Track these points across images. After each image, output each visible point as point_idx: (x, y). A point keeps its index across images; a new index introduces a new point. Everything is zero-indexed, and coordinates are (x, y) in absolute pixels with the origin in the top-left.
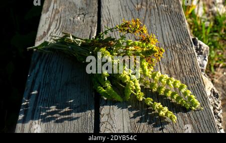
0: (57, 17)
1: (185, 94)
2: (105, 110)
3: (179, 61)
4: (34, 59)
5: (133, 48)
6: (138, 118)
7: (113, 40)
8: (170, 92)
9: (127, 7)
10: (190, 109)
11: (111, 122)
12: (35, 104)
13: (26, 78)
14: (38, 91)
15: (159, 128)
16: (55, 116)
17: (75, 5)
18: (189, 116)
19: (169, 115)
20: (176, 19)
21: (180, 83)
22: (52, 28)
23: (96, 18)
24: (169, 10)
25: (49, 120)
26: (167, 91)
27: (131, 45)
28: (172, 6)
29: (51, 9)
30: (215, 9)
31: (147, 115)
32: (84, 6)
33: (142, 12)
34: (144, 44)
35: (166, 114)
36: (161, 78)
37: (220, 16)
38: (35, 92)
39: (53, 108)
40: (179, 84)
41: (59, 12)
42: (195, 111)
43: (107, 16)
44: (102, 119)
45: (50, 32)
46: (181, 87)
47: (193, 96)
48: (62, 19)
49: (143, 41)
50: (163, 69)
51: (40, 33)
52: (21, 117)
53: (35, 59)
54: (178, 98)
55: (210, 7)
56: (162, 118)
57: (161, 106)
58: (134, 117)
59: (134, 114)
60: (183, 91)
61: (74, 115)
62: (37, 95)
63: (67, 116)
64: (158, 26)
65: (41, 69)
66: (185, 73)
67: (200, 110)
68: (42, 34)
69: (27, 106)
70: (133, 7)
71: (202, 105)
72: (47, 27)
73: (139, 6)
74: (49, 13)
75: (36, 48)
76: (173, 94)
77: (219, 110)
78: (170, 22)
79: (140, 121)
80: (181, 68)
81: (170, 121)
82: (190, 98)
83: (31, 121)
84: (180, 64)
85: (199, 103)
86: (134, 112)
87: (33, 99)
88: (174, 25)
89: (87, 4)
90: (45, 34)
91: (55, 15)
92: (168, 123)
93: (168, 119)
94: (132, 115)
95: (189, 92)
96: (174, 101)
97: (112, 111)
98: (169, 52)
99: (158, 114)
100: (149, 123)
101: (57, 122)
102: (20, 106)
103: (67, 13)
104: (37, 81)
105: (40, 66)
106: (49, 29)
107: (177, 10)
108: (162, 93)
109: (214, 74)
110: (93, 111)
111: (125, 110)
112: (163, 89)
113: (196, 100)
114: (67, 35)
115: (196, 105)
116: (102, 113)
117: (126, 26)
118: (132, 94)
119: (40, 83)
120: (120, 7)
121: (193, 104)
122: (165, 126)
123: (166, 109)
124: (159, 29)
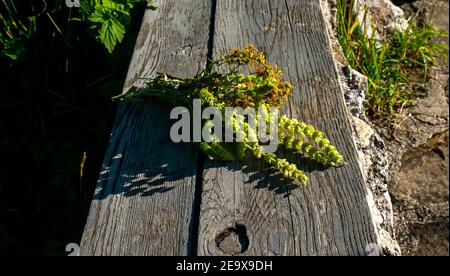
0: (154, 53)
1: (321, 144)
2: (209, 174)
3: (318, 100)
4: (120, 111)
5: (244, 86)
6: (255, 183)
7: (219, 76)
8: (301, 143)
9: (250, 31)
10: (329, 166)
11: (218, 191)
12: (118, 173)
13: (108, 137)
14: (123, 154)
15: (283, 195)
16: (143, 186)
17: (179, 34)
18: (327, 175)
19: (297, 175)
20: (316, 41)
21: (313, 129)
22: (147, 67)
23: (206, 50)
24: (307, 31)
25: (135, 193)
26: (296, 142)
27: (242, 82)
28: (312, 24)
29: (146, 42)
30: (392, 25)
31: (268, 177)
32: (192, 35)
33: (270, 37)
34: (261, 79)
35: (294, 174)
36: (287, 125)
37: (401, 34)
38: (119, 156)
39: (141, 177)
40: (311, 130)
41: (157, 45)
42: (335, 167)
43: (221, 46)
44: (206, 187)
45: (143, 74)
46: (315, 135)
47: (332, 147)
48: (161, 55)
49: (260, 74)
50: (294, 112)
51: (131, 75)
52: (98, 191)
53: (122, 111)
54: (312, 151)
55: (385, 23)
56: (288, 180)
57: (287, 163)
58: (250, 181)
59: (251, 177)
60: (318, 140)
61: (168, 184)
62: (121, 160)
63: (159, 187)
64: (291, 53)
65: (129, 124)
66: (325, 116)
67: (344, 165)
68: (133, 76)
69: (106, 175)
70: (258, 30)
71: (346, 158)
72: (140, 66)
73: (266, 28)
74: (144, 48)
75: (123, 97)
76: (304, 146)
77: (383, 166)
78: (308, 46)
79: (258, 187)
80: (320, 109)
81: (299, 183)
82: (328, 149)
83: (110, 196)
84: (319, 104)
85: (341, 157)
86: (250, 174)
87: (115, 166)
88: (314, 50)
89: (195, 32)
90: (137, 77)
91: (151, 51)
92: (296, 186)
93: (296, 182)
94: (247, 179)
95: (326, 141)
96: (306, 156)
97: (219, 175)
98: (303, 89)
99: (282, 175)
100: (270, 189)
101: (146, 194)
102: (97, 176)
103: (169, 46)
104: (123, 140)
105: (127, 121)
106: (143, 69)
107: (319, 29)
108: (290, 145)
109: (394, 117)
110: (194, 177)
111: (238, 172)
112: (292, 140)
113: (336, 152)
114: (161, 76)
115: (337, 158)
116: (206, 179)
117: (235, 56)
118: (248, 149)
119: (127, 144)
120: (240, 32)
121: (332, 158)
122: (292, 191)
123: (293, 167)
124: (292, 57)
